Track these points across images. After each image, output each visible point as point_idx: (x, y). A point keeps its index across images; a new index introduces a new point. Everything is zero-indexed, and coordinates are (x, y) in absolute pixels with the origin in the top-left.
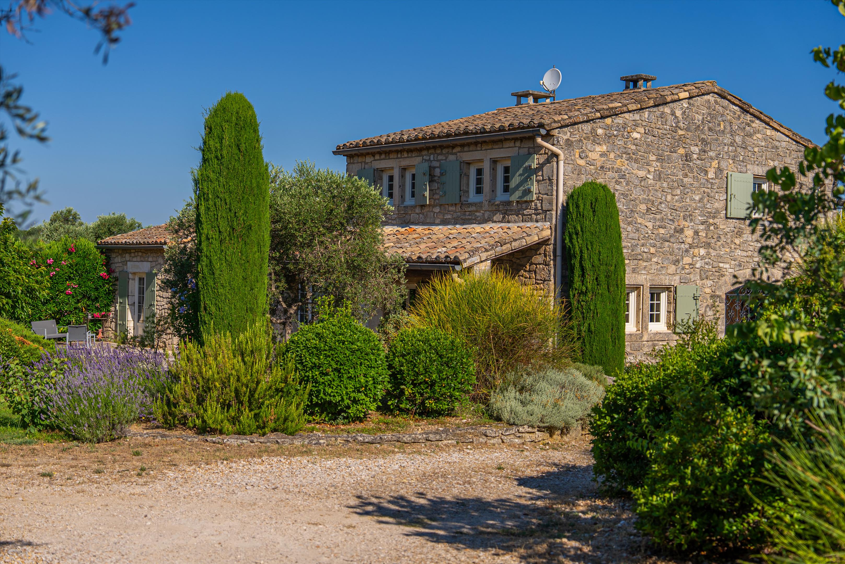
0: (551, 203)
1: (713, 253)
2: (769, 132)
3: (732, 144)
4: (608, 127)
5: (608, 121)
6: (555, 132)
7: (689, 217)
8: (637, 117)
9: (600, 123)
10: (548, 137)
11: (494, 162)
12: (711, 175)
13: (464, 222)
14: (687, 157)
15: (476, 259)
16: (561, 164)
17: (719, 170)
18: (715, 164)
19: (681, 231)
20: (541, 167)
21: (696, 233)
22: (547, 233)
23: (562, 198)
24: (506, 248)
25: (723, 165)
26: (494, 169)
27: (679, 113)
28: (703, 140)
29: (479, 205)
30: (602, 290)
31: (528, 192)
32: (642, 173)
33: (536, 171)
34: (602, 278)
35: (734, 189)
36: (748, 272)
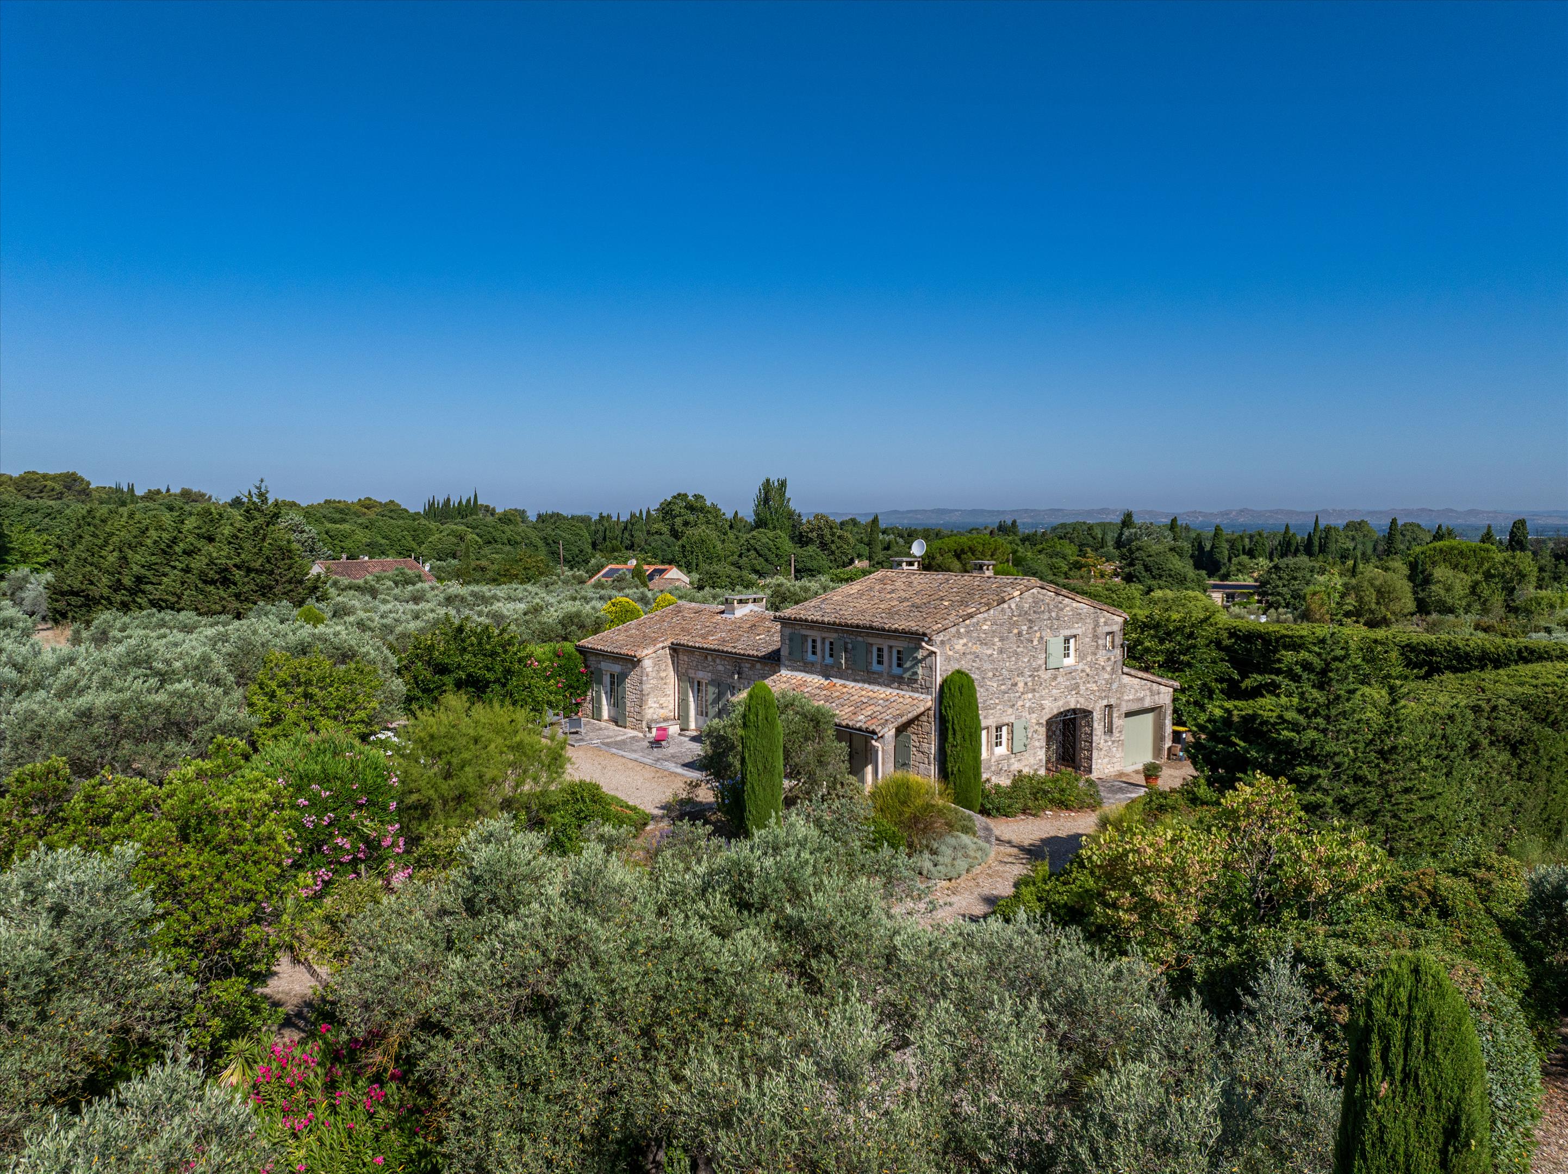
0: (931, 683)
1: (1037, 695)
2: (1075, 604)
3: (1049, 619)
4: (968, 626)
5: (967, 622)
6: (934, 637)
7: (1021, 674)
8: (986, 615)
9: (962, 624)
10: (930, 641)
11: (891, 648)
12: (1035, 643)
13: (870, 683)
14: (1019, 634)
15: (886, 729)
16: (938, 657)
17: (1041, 638)
18: (1038, 635)
19: (1016, 684)
20: (924, 658)
21: (1026, 684)
22: (929, 704)
23: (939, 680)
24: (904, 719)
25: (1044, 634)
26: (890, 652)
27: (1013, 606)
28: (1030, 621)
29: (880, 674)
30: (968, 744)
31: (916, 673)
32: (989, 652)
33: (920, 661)
34: (967, 736)
35: (1050, 650)
36: (1060, 703)
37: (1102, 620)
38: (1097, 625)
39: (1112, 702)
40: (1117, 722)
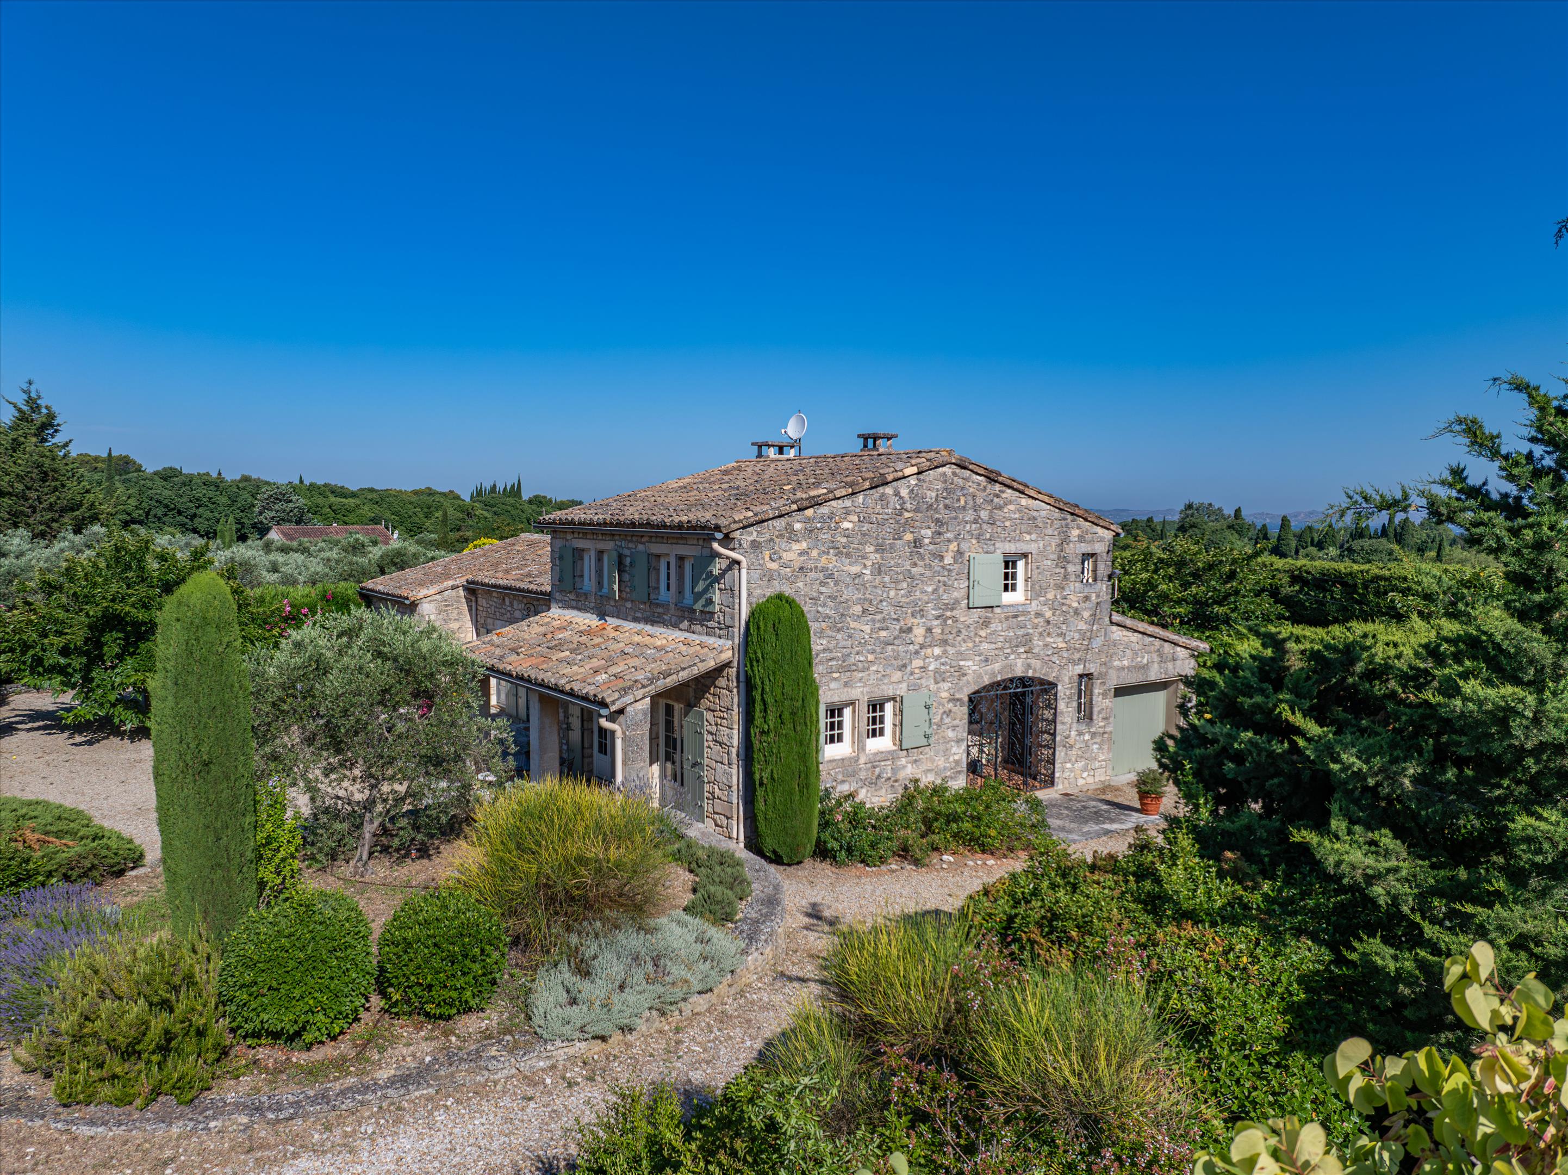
0: (733, 618)
1: (951, 651)
2: (1024, 501)
3: (975, 521)
4: (809, 520)
5: (810, 512)
6: (737, 535)
7: (921, 613)
8: (848, 503)
9: (799, 516)
10: (727, 540)
11: (681, 559)
12: (948, 560)
13: (653, 623)
14: (917, 543)
15: (629, 699)
16: (744, 572)
17: (960, 553)
18: (953, 546)
19: (910, 630)
20: (723, 574)
21: (929, 630)
22: (727, 655)
23: (745, 613)
24: (671, 681)
25: (964, 546)
26: (681, 567)
27: (904, 492)
28: (938, 520)
30: (787, 729)
31: (710, 602)
32: (855, 569)
33: (717, 580)
34: (786, 715)
35: (976, 574)
36: (997, 666)
37: (1075, 532)
38: (1065, 540)
39: (1092, 668)
40: (1102, 702)
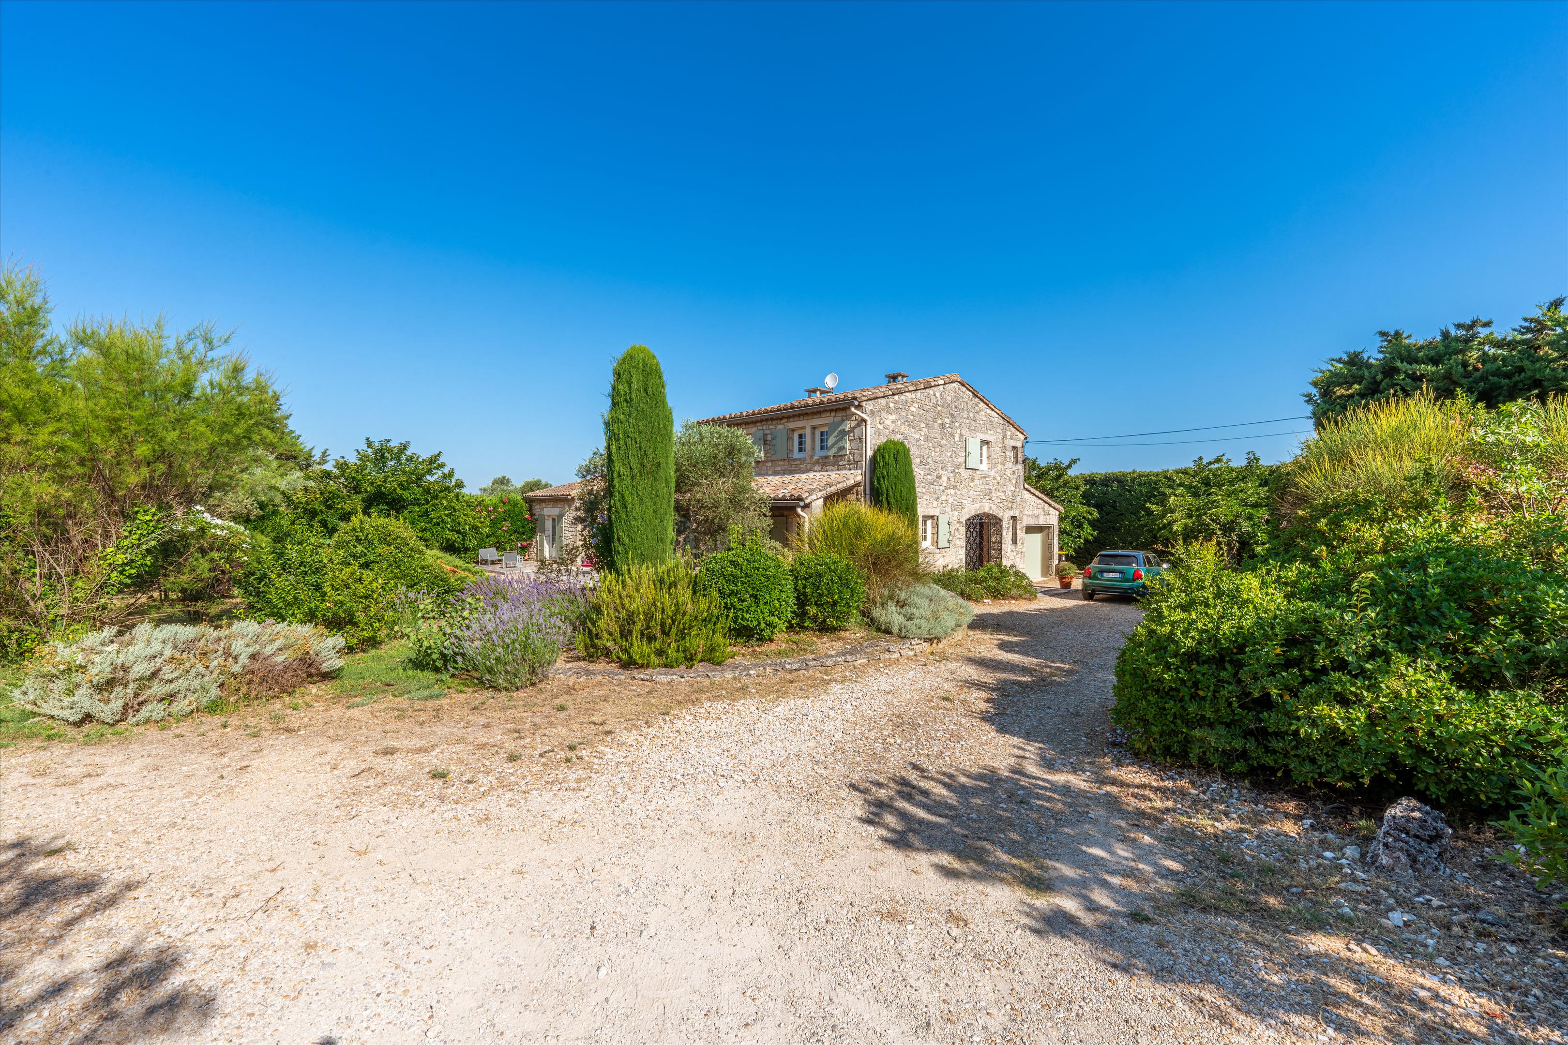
0: (861, 456)
1: (958, 493)
2: (989, 411)
3: (968, 418)
4: (896, 402)
5: (896, 397)
6: (864, 404)
7: (944, 468)
8: (913, 396)
9: (891, 398)
10: (859, 407)
11: (814, 428)
12: (957, 439)
13: (791, 472)
14: (943, 426)
15: (814, 497)
16: (868, 427)
17: (961, 435)
18: (959, 431)
19: (940, 477)
20: (852, 430)
21: (949, 479)
22: (859, 478)
23: (870, 453)
24: (833, 489)
25: (964, 432)
26: (813, 434)
27: (938, 395)
28: (952, 414)
29: (803, 460)
31: (844, 448)
32: (917, 436)
33: (849, 433)
35: (969, 449)
36: (977, 506)
37: (1009, 434)
38: (1005, 437)
39: (1017, 514)
40: (1021, 534)
